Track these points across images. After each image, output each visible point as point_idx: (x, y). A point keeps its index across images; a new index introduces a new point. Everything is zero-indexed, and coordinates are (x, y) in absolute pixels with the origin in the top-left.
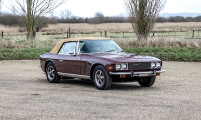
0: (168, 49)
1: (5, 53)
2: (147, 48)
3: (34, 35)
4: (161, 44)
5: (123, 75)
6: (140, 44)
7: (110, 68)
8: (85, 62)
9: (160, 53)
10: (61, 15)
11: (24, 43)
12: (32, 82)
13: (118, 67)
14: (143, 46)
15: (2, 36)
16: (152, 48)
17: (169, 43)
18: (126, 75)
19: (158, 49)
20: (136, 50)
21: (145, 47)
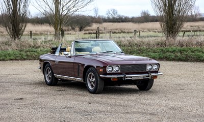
0: (196, 49)
1: (28, 53)
2: (174, 48)
3: (63, 34)
4: (189, 44)
5: (114, 78)
6: (168, 44)
7: (101, 70)
8: (78, 63)
9: (186, 53)
10: (107, 14)
11: (50, 43)
12: (31, 84)
13: (109, 69)
14: (170, 45)
15: (31, 35)
16: (179, 48)
17: (198, 43)
18: (118, 78)
19: (185, 49)
20: (162, 50)
21: (172, 47)
